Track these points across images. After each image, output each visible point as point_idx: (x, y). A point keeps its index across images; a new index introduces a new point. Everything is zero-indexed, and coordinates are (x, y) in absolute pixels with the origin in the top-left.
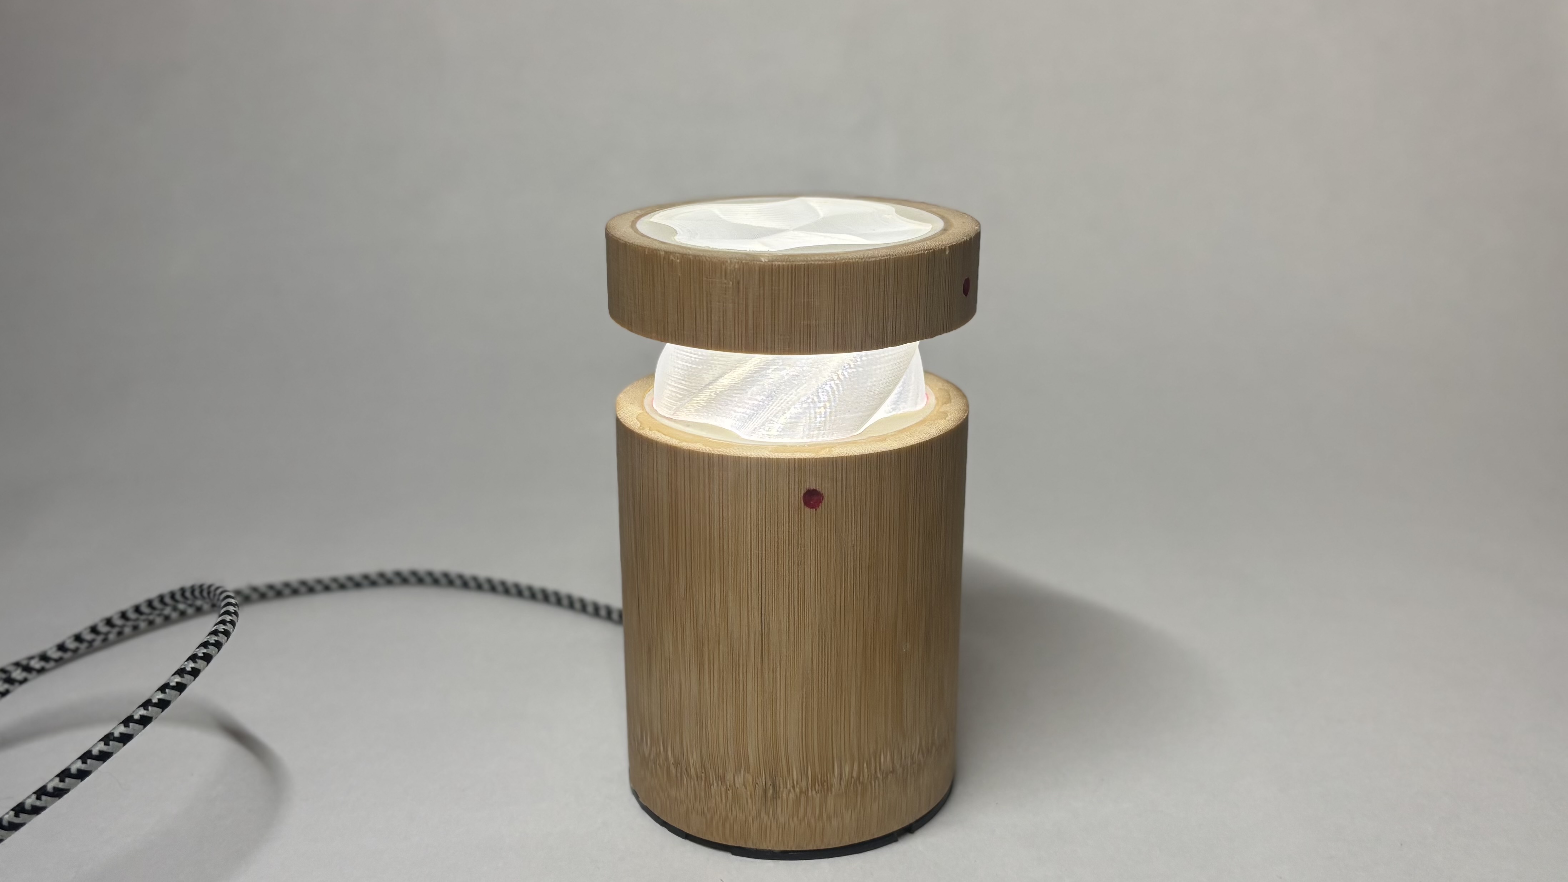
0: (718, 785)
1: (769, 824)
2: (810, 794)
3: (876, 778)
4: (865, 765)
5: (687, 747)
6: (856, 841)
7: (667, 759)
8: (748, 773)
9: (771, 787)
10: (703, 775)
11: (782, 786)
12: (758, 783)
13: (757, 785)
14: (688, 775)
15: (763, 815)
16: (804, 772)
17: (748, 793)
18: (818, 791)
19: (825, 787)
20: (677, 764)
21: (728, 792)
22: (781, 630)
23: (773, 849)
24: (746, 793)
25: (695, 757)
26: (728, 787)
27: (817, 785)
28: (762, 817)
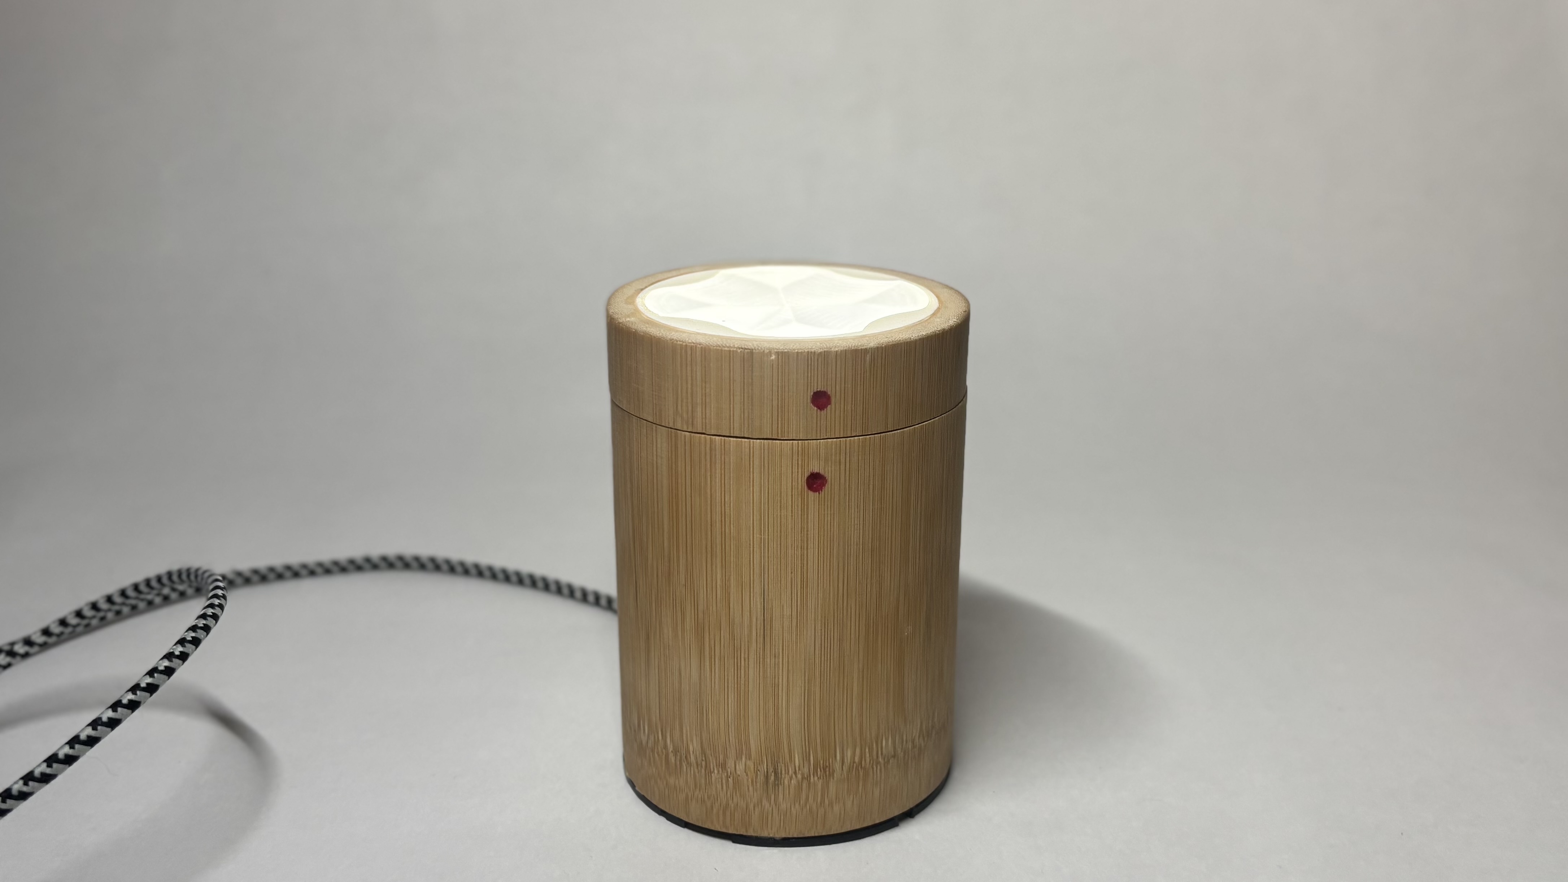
0: (718, 771)
1: (771, 809)
2: (812, 780)
3: (878, 763)
4: (867, 750)
5: (687, 735)
6: (858, 827)
7: (665, 747)
8: (749, 759)
9: (773, 774)
10: (704, 763)
11: (783, 772)
12: (760, 770)
13: (758, 772)
14: (688, 763)
15: (765, 802)
16: (806, 757)
17: (750, 780)
18: (820, 776)
19: (828, 773)
20: (676, 751)
21: (729, 779)
22: (783, 615)
23: (774, 836)
24: (748, 780)
25: (695, 745)
26: (729, 774)
27: (819, 770)
28: (763, 804)
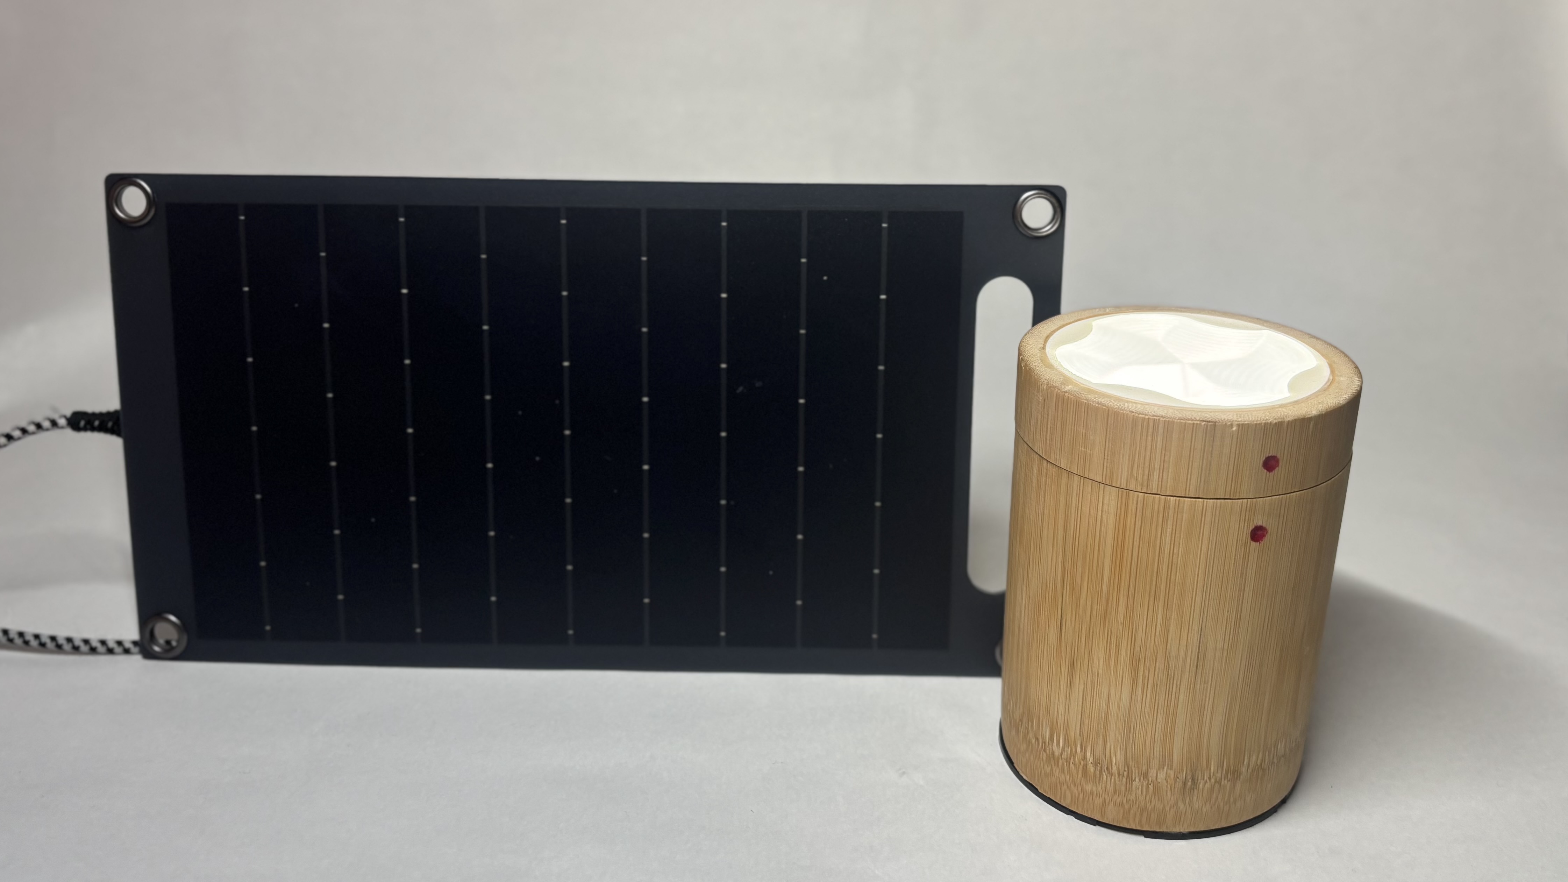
0: (1140, 780)
1: (1185, 809)
2: (1223, 783)
3: (1273, 763)
5: (1110, 749)
6: (1251, 817)
7: (1084, 758)
8: (1170, 769)
9: (1190, 780)
10: (1126, 773)
11: (1200, 778)
12: (1179, 777)
13: (1178, 780)
14: (1110, 773)
15: (1180, 803)
16: (1220, 765)
17: (1169, 787)
18: (1230, 779)
19: (1236, 775)
20: (1096, 763)
21: (1150, 786)
22: (1216, 648)
23: (1185, 832)
24: (1167, 787)
25: (1118, 758)
26: (1150, 782)
27: (1229, 774)
28: (1179, 805)
